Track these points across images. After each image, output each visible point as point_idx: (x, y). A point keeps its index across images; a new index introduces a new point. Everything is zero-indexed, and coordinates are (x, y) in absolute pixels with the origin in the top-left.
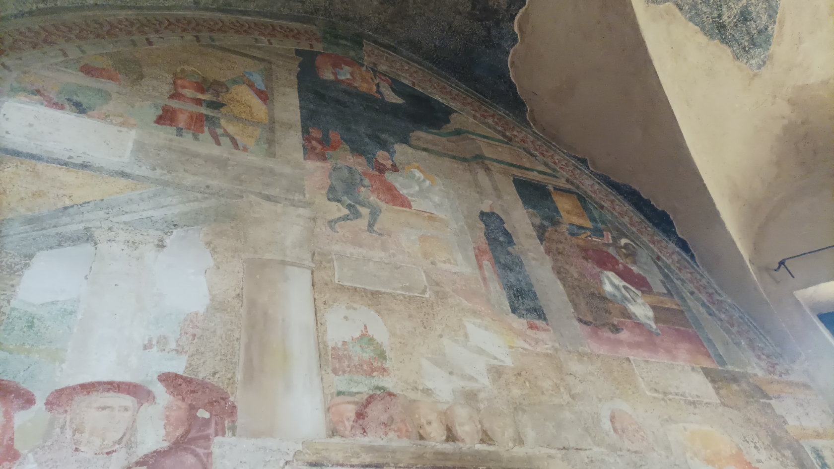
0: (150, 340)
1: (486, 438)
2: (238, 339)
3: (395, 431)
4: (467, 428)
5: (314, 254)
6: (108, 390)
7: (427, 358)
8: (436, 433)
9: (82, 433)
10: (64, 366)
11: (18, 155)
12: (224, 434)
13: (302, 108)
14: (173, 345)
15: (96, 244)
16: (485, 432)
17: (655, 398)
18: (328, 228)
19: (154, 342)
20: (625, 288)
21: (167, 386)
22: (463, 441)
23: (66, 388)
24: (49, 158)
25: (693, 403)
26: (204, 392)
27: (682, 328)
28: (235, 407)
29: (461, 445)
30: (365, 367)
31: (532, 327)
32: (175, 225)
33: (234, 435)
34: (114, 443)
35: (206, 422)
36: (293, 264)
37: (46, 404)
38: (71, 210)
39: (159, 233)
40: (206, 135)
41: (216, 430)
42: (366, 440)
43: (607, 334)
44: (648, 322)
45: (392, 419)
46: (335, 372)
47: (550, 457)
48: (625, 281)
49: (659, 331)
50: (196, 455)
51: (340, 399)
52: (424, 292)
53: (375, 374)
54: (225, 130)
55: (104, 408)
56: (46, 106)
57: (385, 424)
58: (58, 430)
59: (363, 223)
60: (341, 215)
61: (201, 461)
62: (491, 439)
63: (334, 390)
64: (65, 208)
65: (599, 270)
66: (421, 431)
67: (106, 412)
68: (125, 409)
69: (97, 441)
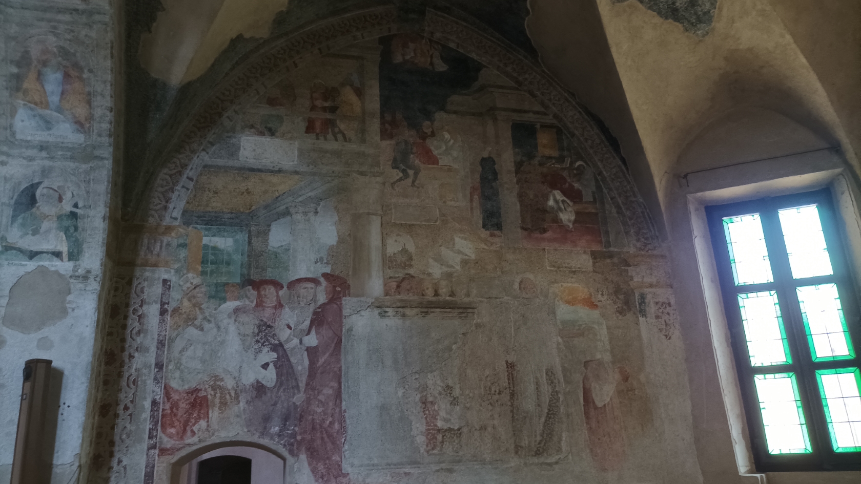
0: (317, 259)
1: (452, 294)
2: (350, 256)
3: (412, 293)
4: (444, 290)
5: (383, 207)
6: (305, 281)
7: (432, 258)
8: (430, 292)
9: (300, 297)
10: (290, 272)
11: (254, 171)
12: (346, 297)
13: (381, 96)
14: (325, 261)
15: (291, 215)
16: (452, 292)
17: (551, 270)
18: (391, 188)
19: (319, 260)
20: (563, 201)
21: (325, 278)
22: (441, 296)
23: (293, 281)
24: (265, 169)
25: (574, 272)
26: (338, 280)
27: (590, 226)
28: (349, 286)
29: (440, 297)
30: (403, 265)
31: (492, 235)
32: (321, 199)
33: (349, 296)
34: (310, 301)
35: (340, 292)
36: (373, 214)
37: (287, 287)
38: (279, 199)
39: (315, 205)
40: (330, 136)
41: (343, 295)
42: (399, 297)
43: (537, 235)
44: (569, 224)
45: (411, 288)
46: (389, 268)
47: (481, 302)
48: (565, 196)
49: (573, 230)
50: (337, 304)
51: (390, 280)
52: (436, 221)
53: (406, 268)
54: (339, 129)
55: (305, 288)
56: (258, 135)
57: (408, 290)
58: (292, 297)
59: (410, 180)
60: (398, 178)
61: (339, 306)
62: (454, 295)
63: (388, 277)
64: (277, 198)
65: (549, 190)
66: (423, 292)
67: (306, 290)
68: (312, 288)
69: (305, 300)
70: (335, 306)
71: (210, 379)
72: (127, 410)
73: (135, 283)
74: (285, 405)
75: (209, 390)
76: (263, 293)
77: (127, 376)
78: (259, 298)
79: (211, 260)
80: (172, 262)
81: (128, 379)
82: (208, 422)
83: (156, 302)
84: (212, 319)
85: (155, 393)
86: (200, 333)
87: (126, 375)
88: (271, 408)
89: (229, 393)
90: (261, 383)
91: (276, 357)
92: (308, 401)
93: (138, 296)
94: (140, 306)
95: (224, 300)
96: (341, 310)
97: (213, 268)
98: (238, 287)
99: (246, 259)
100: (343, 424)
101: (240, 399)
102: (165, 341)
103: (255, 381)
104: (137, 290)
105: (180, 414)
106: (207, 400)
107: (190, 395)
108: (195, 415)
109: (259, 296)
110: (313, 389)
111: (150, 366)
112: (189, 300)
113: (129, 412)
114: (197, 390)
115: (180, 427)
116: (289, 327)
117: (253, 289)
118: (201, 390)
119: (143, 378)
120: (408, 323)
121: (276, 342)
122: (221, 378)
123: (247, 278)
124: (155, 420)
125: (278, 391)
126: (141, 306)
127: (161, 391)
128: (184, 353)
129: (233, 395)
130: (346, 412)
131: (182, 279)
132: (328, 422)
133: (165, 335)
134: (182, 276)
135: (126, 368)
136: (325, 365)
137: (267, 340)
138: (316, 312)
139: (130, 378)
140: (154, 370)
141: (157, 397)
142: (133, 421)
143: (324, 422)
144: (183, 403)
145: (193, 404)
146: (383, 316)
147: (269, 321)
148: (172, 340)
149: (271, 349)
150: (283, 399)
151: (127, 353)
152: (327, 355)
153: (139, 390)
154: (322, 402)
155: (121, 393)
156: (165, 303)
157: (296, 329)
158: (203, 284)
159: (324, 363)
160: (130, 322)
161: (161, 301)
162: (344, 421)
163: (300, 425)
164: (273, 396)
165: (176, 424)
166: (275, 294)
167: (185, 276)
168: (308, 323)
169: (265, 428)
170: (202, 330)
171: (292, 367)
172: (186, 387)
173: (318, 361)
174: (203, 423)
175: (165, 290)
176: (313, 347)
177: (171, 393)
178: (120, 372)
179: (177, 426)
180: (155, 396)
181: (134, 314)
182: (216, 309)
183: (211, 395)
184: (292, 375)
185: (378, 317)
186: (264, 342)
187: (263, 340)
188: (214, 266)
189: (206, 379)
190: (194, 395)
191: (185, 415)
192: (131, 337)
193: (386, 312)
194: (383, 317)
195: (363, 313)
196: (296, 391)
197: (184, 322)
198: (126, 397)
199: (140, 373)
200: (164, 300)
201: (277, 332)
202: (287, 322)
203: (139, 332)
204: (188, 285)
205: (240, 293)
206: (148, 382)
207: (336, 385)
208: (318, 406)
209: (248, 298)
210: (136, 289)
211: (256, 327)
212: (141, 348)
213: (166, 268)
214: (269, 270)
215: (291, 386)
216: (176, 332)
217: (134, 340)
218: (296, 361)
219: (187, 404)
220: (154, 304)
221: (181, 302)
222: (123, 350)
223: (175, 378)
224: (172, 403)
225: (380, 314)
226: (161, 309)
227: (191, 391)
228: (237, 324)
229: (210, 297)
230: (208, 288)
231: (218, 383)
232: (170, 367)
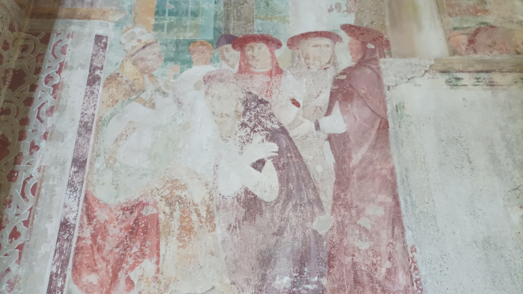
0: (331, 6)
3: (498, 50)
6: (316, 36)
9: (309, 59)
10: (290, 25)
12: (385, 57)
14: (344, 8)
19: (334, 7)
21: (347, 32)
23: (295, 36)
26: (368, 34)
28: (388, 41)
30: (471, 10)
33: (391, 57)
34: (327, 64)
35: (373, 51)
37: (288, 45)
41: (380, 55)
45: (494, 43)
46: (450, 15)
50: (372, 69)
51: (456, 32)
53: (479, 14)
55: (316, 46)
57: (490, 46)
58: (297, 58)
61: (375, 72)
63: (451, 27)
66: (518, 49)
67: (318, 48)
68: (328, 46)
69: (318, 63)
70: (369, 71)
71: (164, 186)
72: (16, 238)
73: (54, 40)
74: (299, 234)
75: (162, 205)
76: (249, 53)
77: (23, 180)
78: (244, 61)
79: (169, 10)
80: (111, 12)
81: (25, 183)
82: (157, 263)
83: (82, 66)
84: (170, 92)
85: (67, 210)
86: (149, 111)
87: (22, 177)
88: (273, 240)
89: (196, 211)
90: (253, 194)
91: (277, 150)
92: (341, 228)
93: (56, 58)
94: (57, 72)
95: (189, 63)
96: (379, 77)
97: (172, 20)
98: (210, 45)
99: (222, 9)
100: (414, 275)
101: (216, 222)
102: (92, 123)
103: (243, 191)
104: (55, 50)
105: (108, 248)
106: (158, 223)
107: (128, 212)
108: (135, 249)
109: (244, 57)
110: (348, 206)
111: (63, 164)
112: (135, 64)
113: (19, 241)
114: (141, 205)
115: (108, 272)
116: (295, 103)
117: (234, 47)
118: (148, 204)
119: (51, 183)
120: (502, 96)
121: (274, 126)
122: (183, 183)
123: (223, 33)
124: (63, 257)
125: (284, 209)
126: (59, 72)
127: (78, 205)
128: (121, 142)
129: (204, 214)
130: (415, 251)
131: (125, 34)
132: (383, 271)
133: (93, 115)
134: (126, 31)
135: (23, 165)
136: (364, 165)
137: (260, 122)
138: (338, 80)
139: (28, 182)
140: (69, 169)
141: (71, 216)
142: (23, 259)
143: (376, 270)
144: (115, 227)
145: (133, 229)
146: (454, 85)
147: (261, 93)
148: (103, 122)
149: (267, 137)
150: (295, 224)
151: (27, 142)
152: (365, 147)
153: (40, 202)
154: (366, 231)
155: (10, 207)
156: (96, 68)
157: (307, 105)
158: (157, 42)
159: (362, 161)
160: (38, 94)
161: (91, 65)
162: (416, 269)
163: (329, 274)
164: (275, 218)
165: (99, 266)
166: (269, 54)
167: (130, 31)
168: (325, 96)
169: (264, 278)
170: (153, 106)
171: (305, 167)
172: (122, 199)
173: (350, 158)
174: (148, 265)
175: (99, 50)
176: (340, 135)
177: (96, 209)
178: (13, 172)
179: (101, 269)
180: (66, 214)
181: (46, 83)
182: (175, 77)
183: (164, 213)
184: (306, 181)
185: (445, 86)
186: (255, 126)
187: (253, 123)
188: (173, 17)
189: (156, 186)
190: (135, 214)
191: (117, 250)
192: (38, 117)
193: (458, 79)
194: (455, 87)
195: (418, 81)
196: (316, 210)
197: (124, 96)
198: (17, 215)
199: (45, 174)
200: (94, 64)
201: (275, 110)
202: (292, 96)
203: (51, 110)
204: (134, 43)
205: (213, 54)
206: (58, 189)
207: (389, 200)
208: (360, 238)
209: (227, 61)
210: (54, 48)
211: (240, 104)
212: (51, 135)
213: (102, 21)
214: (258, 22)
215: (306, 200)
216: (111, 110)
217: (42, 121)
218: (311, 158)
219: (121, 230)
220: (79, 68)
221: (122, 66)
222: (22, 136)
223: (104, 184)
224: (95, 225)
225: (448, 82)
226: (89, 76)
227: (129, 206)
228: (210, 98)
229: (167, 60)
230: (165, 48)
231: (178, 193)
232: (97, 165)
